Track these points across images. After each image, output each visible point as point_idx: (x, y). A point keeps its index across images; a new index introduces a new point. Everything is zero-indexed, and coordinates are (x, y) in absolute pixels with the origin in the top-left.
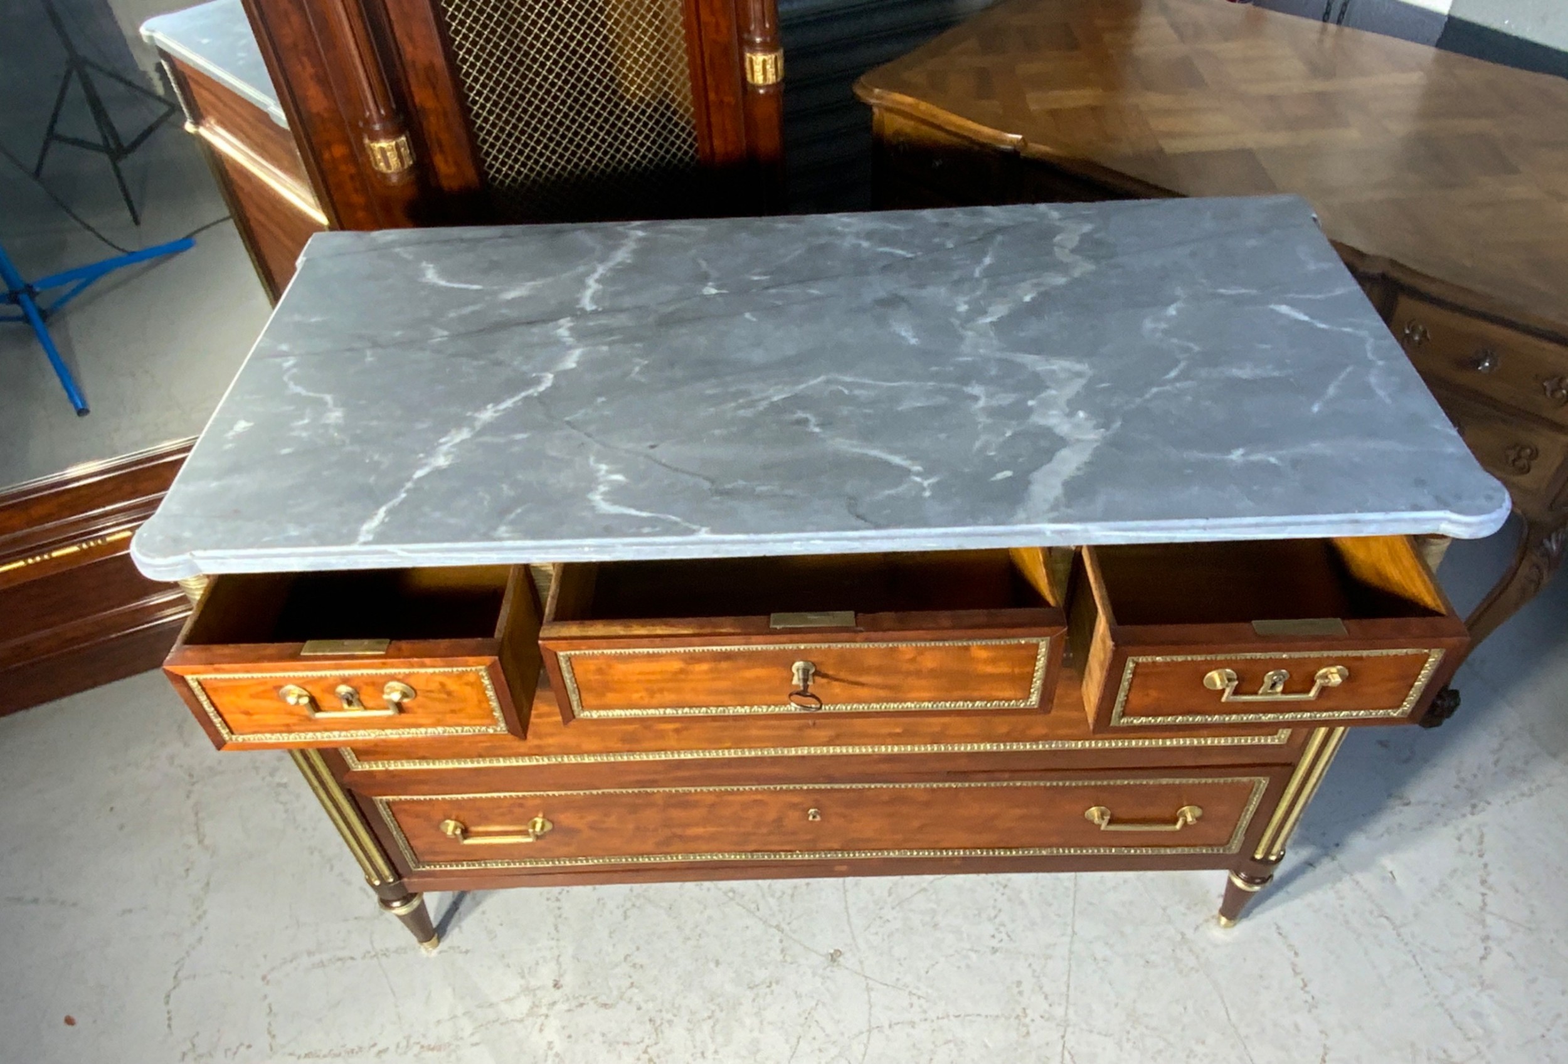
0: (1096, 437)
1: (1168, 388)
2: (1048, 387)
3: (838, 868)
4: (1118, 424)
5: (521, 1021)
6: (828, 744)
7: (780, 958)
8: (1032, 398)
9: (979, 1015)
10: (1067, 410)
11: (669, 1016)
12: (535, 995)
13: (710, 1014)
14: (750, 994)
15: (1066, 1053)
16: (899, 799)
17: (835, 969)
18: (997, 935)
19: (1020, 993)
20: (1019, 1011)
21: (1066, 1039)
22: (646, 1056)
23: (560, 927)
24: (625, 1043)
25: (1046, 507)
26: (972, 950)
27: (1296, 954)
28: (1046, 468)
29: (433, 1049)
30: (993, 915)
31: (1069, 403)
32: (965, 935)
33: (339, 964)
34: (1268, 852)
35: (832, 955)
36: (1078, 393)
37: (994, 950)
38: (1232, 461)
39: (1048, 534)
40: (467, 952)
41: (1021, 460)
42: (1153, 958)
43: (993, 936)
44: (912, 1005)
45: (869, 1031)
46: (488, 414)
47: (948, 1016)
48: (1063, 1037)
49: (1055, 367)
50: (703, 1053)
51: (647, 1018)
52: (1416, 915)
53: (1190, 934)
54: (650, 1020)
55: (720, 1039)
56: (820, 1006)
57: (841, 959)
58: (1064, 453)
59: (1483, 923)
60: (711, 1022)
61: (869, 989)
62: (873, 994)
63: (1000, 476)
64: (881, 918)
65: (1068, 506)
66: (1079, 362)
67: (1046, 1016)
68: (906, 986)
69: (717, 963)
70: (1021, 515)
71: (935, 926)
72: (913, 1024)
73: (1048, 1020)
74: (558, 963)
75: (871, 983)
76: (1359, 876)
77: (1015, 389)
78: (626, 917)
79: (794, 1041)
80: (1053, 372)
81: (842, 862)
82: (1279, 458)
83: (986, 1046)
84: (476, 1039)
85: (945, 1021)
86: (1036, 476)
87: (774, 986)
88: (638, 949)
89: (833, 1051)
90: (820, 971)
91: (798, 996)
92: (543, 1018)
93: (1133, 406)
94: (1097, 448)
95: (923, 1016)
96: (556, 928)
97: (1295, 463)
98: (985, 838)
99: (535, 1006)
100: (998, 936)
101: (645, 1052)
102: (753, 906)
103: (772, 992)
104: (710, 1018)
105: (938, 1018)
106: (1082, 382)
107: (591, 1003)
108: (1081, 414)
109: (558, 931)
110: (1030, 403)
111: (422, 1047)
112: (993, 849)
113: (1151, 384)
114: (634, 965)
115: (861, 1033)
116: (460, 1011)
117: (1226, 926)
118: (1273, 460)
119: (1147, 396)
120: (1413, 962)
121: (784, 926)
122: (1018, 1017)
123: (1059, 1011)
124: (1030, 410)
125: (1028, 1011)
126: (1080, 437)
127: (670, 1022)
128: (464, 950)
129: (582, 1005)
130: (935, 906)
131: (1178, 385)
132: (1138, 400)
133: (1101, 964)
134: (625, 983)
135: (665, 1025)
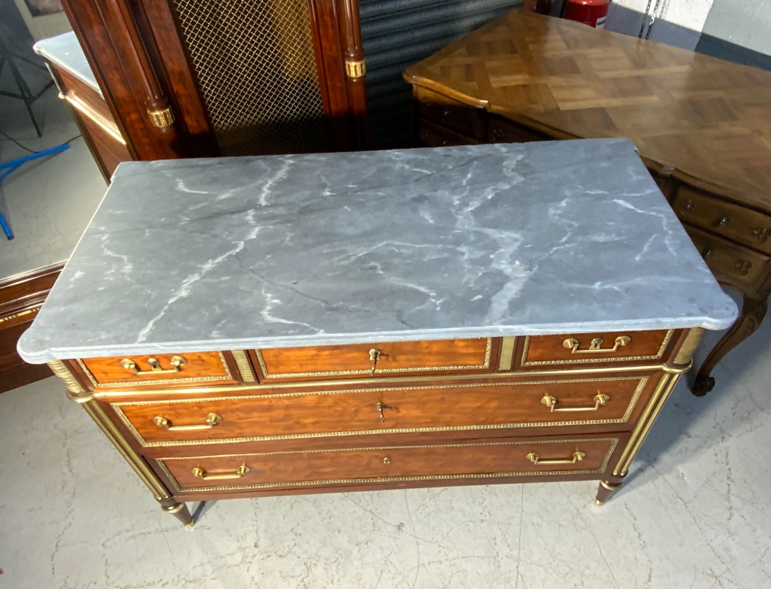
0: (525, 276)
1: (562, 247)
2: (500, 248)
3: (400, 485)
4: (535, 269)
5: (238, 565)
6: (392, 428)
7: (372, 528)
8: (492, 254)
9: (474, 556)
10: (510, 260)
11: (315, 562)
12: (245, 551)
13: (335, 559)
14: (356, 548)
15: (519, 576)
16: (429, 452)
17: (401, 533)
19: (496, 544)
20: (495, 554)
21: (519, 568)
22: (302, 583)
23: (258, 513)
24: (291, 577)
25: (500, 316)
26: (470, 521)
27: (635, 519)
28: (499, 294)
29: (192, 582)
30: (481, 502)
31: (511, 256)
32: (467, 513)
33: (143, 536)
34: (620, 471)
35: (399, 526)
36: (515, 251)
37: (482, 521)
38: (595, 289)
39: (501, 330)
40: (209, 528)
41: (487, 289)
42: (562, 523)
43: (481, 513)
44: (440, 552)
45: (418, 567)
46: (208, 266)
47: (458, 557)
48: (517, 567)
49: (503, 236)
50: (332, 581)
51: (303, 563)
52: (695, 497)
53: (581, 510)
54: (305, 564)
55: (341, 573)
56: (393, 553)
57: (403, 528)
58: (509, 285)
59: (728, 499)
60: (336, 564)
61: (418, 544)
62: (420, 546)
63: (476, 298)
64: (424, 505)
65: (511, 315)
66: (516, 233)
67: (509, 556)
68: (437, 542)
69: (339, 532)
70: (487, 321)
71: (452, 508)
72: (440, 562)
73: (510, 558)
74: (257, 533)
75: (419, 540)
76: (667, 476)
77: (484, 248)
78: (292, 508)
79: (379, 573)
80: (502, 239)
81: (401, 482)
82: (620, 287)
83: (478, 573)
84: (214, 576)
85: (457, 560)
86: (494, 298)
87: (369, 543)
88: (298, 525)
89: (400, 578)
90: (393, 535)
91: (381, 548)
92: (249, 563)
93: (544, 258)
94: (525, 283)
95: (446, 558)
96: (256, 515)
97: (627, 290)
98: (476, 469)
99: (245, 557)
100: (484, 513)
101: (302, 581)
102: (357, 500)
103: (368, 547)
104: (335, 561)
105: (453, 559)
106: (517, 244)
107: (274, 555)
108: (517, 263)
109: (256, 516)
110: (492, 256)
111: (186, 581)
112: (479, 474)
113: (553, 246)
114: (296, 534)
115: (414, 568)
116: (206, 561)
117: (599, 505)
118: (616, 288)
119: (551, 252)
120: (694, 522)
121: (374, 510)
122: (494, 557)
123: (515, 553)
124: (491, 260)
125: (500, 554)
126: (517, 276)
127: (315, 564)
128: (207, 527)
129: (269, 556)
130: (452, 498)
131: (567, 245)
132: (547, 254)
133: (537, 527)
134: (292, 543)
135: (312, 566)
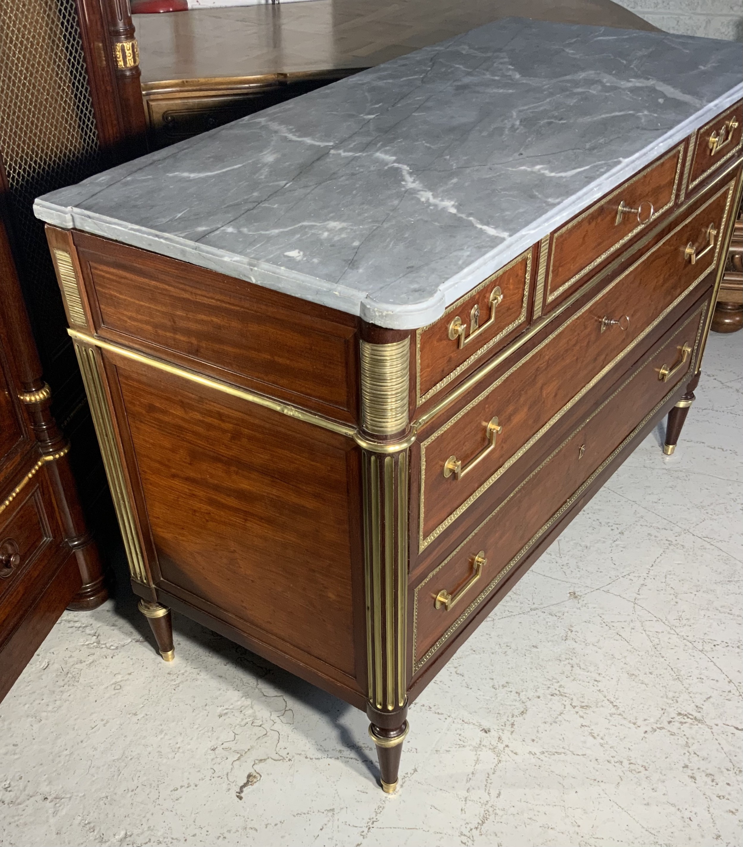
5: (500, 761)
7: (556, 618)
9: (658, 558)
11: (557, 685)
12: (485, 746)
13: (570, 666)
14: (571, 642)
15: (705, 539)
17: (583, 599)
18: (613, 528)
19: (655, 537)
20: (667, 542)
21: (696, 535)
23: (439, 711)
24: (560, 715)
29: (483, 823)
30: (599, 524)
32: (603, 540)
35: (572, 596)
37: (622, 533)
40: (415, 770)
42: (670, 484)
43: (613, 530)
44: (632, 580)
45: (636, 604)
47: (649, 569)
48: (694, 535)
50: (596, 681)
51: (550, 697)
54: (552, 695)
55: (592, 668)
56: (602, 616)
57: (577, 595)
59: (728, 387)
60: (575, 666)
61: (608, 592)
67: (677, 534)
68: (617, 577)
69: (536, 647)
71: (587, 547)
73: (680, 535)
74: (468, 723)
75: (604, 589)
79: (618, 637)
84: (494, 793)
87: (573, 629)
88: (492, 679)
89: (638, 624)
90: (580, 605)
91: (589, 622)
92: (506, 748)
95: (642, 579)
96: (439, 714)
99: (494, 749)
101: (574, 707)
102: (507, 613)
103: (577, 632)
104: (573, 667)
105: (648, 574)
107: (514, 718)
109: (442, 714)
111: (477, 828)
114: (503, 686)
115: (634, 607)
116: (464, 793)
120: (734, 415)
121: (534, 607)
122: (670, 544)
123: (677, 529)
125: (669, 539)
127: (560, 686)
128: (412, 772)
129: (513, 725)
130: (575, 542)
133: (660, 502)
134: (513, 696)
135: (561, 689)
